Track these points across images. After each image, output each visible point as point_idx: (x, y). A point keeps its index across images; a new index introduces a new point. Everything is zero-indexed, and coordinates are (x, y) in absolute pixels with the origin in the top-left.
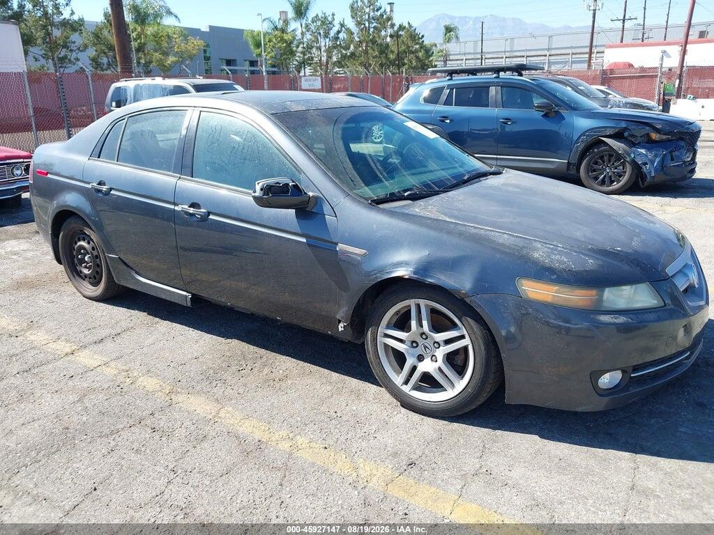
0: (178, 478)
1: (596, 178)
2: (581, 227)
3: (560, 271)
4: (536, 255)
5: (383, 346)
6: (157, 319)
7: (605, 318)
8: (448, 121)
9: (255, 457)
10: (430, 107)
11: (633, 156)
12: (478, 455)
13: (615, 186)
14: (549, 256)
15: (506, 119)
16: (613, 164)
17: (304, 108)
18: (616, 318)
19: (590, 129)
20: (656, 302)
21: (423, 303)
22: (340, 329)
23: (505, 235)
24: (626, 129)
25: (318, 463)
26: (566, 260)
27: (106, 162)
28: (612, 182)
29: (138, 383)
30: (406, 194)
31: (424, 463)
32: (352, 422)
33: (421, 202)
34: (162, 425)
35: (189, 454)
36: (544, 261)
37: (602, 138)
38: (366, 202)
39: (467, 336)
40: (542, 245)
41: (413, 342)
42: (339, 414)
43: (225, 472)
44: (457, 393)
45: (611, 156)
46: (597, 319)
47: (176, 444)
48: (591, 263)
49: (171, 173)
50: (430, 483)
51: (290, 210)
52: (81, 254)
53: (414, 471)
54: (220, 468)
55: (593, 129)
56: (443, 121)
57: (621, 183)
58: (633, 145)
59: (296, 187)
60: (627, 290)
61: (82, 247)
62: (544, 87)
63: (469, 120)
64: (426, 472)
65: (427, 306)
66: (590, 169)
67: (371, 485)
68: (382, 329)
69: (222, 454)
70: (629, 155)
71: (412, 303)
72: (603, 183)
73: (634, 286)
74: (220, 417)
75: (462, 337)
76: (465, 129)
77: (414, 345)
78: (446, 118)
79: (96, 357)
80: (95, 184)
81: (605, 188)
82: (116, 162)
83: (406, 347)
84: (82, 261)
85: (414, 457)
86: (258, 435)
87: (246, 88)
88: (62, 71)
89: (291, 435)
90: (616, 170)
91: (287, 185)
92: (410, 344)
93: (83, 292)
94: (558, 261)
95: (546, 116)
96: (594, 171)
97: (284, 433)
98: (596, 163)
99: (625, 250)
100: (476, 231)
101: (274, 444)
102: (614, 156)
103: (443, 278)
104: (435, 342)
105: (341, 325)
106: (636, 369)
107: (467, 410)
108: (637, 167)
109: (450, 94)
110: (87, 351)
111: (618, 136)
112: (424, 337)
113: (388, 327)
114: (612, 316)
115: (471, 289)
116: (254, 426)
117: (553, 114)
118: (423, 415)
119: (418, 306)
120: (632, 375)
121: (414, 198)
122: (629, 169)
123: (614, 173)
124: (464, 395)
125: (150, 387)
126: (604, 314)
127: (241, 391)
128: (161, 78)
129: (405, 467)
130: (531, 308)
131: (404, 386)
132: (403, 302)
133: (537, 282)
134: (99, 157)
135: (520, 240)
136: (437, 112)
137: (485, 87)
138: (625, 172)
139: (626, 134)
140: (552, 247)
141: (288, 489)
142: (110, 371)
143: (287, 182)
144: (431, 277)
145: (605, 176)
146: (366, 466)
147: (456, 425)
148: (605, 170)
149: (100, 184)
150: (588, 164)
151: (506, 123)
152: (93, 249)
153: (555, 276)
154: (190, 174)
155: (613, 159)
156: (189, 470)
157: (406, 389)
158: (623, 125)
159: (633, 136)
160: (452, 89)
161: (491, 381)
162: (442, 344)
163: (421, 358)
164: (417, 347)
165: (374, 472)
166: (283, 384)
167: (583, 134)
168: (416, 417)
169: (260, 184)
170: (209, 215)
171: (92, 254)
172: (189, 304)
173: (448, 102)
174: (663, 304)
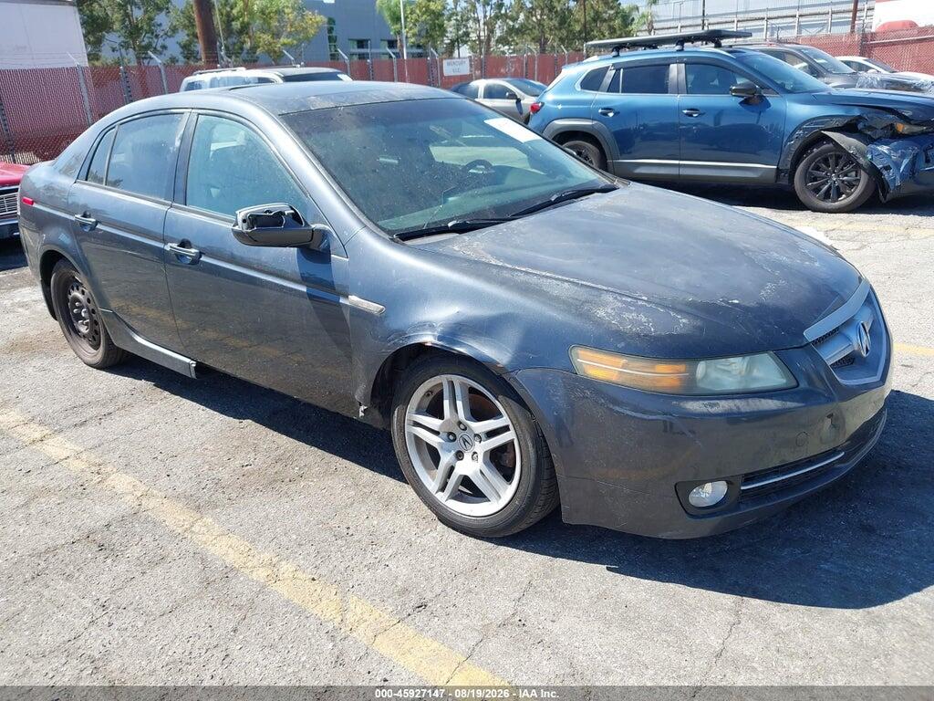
0: (105, 617)
1: (817, 190)
2: (688, 268)
3: (631, 337)
4: (601, 313)
5: (413, 439)
6: (166, 393)
7: (695, 406)
8: (611, 115)
9: (216, 589)
10: (590, 95)
11: (869, 156)
12: (517, 595)
13: (844, 200)
14: (619, 315)
15: (691, 110)
16: (842, 169)
17: (332, 105)
18: (712, 406)
19: (808, 121)
20: (785, 381)
21: (457, 380)
22: (361, 414)
23: (566, 285)
24: (860, 118)
25: (296, 601)
26: (644, 319)
27: (94, 186)
28: (840, 195)
29: (108, 482)
30: (450, 225)
31: (438, 605)
32: (366, 540)
33: (466, 237)
34: (114, 541)
35: (134, 582)
36: (610, 323)
37: (825, 132)
38: (387, 237)
39: (511, 427)
40: (616, 298)
41: (450, 433)
42: (351, 532)
43: (169, 609)
44: (503, 506)
45: (838, 158)
46: (680, 407)
47: (122, 567)
48: (683, 323)
49: (162, 200)
50: (435, 637)
51: (292, 249)
52: (77, 308)
53: (421, 617)
54: (165, 603)
55: (814, 119)
56: (606, 114)
57: (852, 197)
58: (870, 140)
59: (295, 216)
60: (737, 364)
61: (77, 299)
62: (745, 61)
63: (636, 112)
64: (436, 619)
65: (462, 385)
66: (809, 177)
67: (355, 634)
68: (411, 415)
69: (175, 584)
70: (864, 157)
71: (443, 379)
72: (827, 196)
73: (747, 358)
74: (192, 532)
75: (506, 429)
76: (632, 125)
77: (451, 437)
78: (610, 109)
79: (67, 445)
80: (78, 216)
81: (829, 204)
82: (104, 185)
83: (442, 441)
84: (79, 317)
85: (429, 595)
86: (232, 558)
87: (354, 78)
88: (146, 64)
89: (275, 560)
90: (845, 178)
91: (281, 213)
92: (445, 436)
93: (83, 357)
94: (631, 321)
95: (746, 102)
96: (815, 179)
97: (266, 556)
98: (817, 168)
99: (746, 303)
100: (526, 278)
101: (247, 571)
102: (842, 157)
103: (475, 345)
104: (476, 435)
105: (362, 408)
106: (749, 478)
107: (515, 530)
108: (875, 173)
109: (616, 77)
110: (60, 438)
111: (849, 128)
112: (462, 427)
113: (418, 412)
114: (706, 402)
115: (512, 361)
116: (231, 546)
117: (757, 100)
118: (465, 533)
119: (452, 384)
120: (743, 488)
121: (462, 229)
122: (864, 177)
123: (843, 181)
124: (509, 510)
125: (120, 488)
126: (692, 400)
127: (234, 495)
128: (243, 69)
129: (410, 611)
130: (588, 389)
131: (440, 493)
132: (433, 379)
133: (597, 352)
134: (86, 180)
135: (583, 290)
136: (598, 102)
137: (663, 66)
138: (859, 180)
139: (860, 126)
140: (629, 300)
141: (241, 637)
142: (77, 465)
143: (282, 210)
144: (461, 344)
145: (830, 187)
146: (358, 608)
147: (503, 549)
148: (830, 178)
149: (85, 216)
150: (806, 171)
151: (691, 115)
152: (89, 301)
153: (623, 344)
154: (183, 199)
155: (841, 163)
156: (124, 606)
157: (442, 497)
158: (856, 112)
159: (870, 128)
160: (618, 70)
161: (544, 491)
162: (483, 437)
163: (459, 455)
164: (454, 440)
165: (366, 616)
166: (293, 486)
167: (799, 128)
168: (454, 536)
169: (243, 214)
170: (201, 257)
171: (88, 308)
172: (194, 376)
173: (613, 88)
174: (794, 384)
